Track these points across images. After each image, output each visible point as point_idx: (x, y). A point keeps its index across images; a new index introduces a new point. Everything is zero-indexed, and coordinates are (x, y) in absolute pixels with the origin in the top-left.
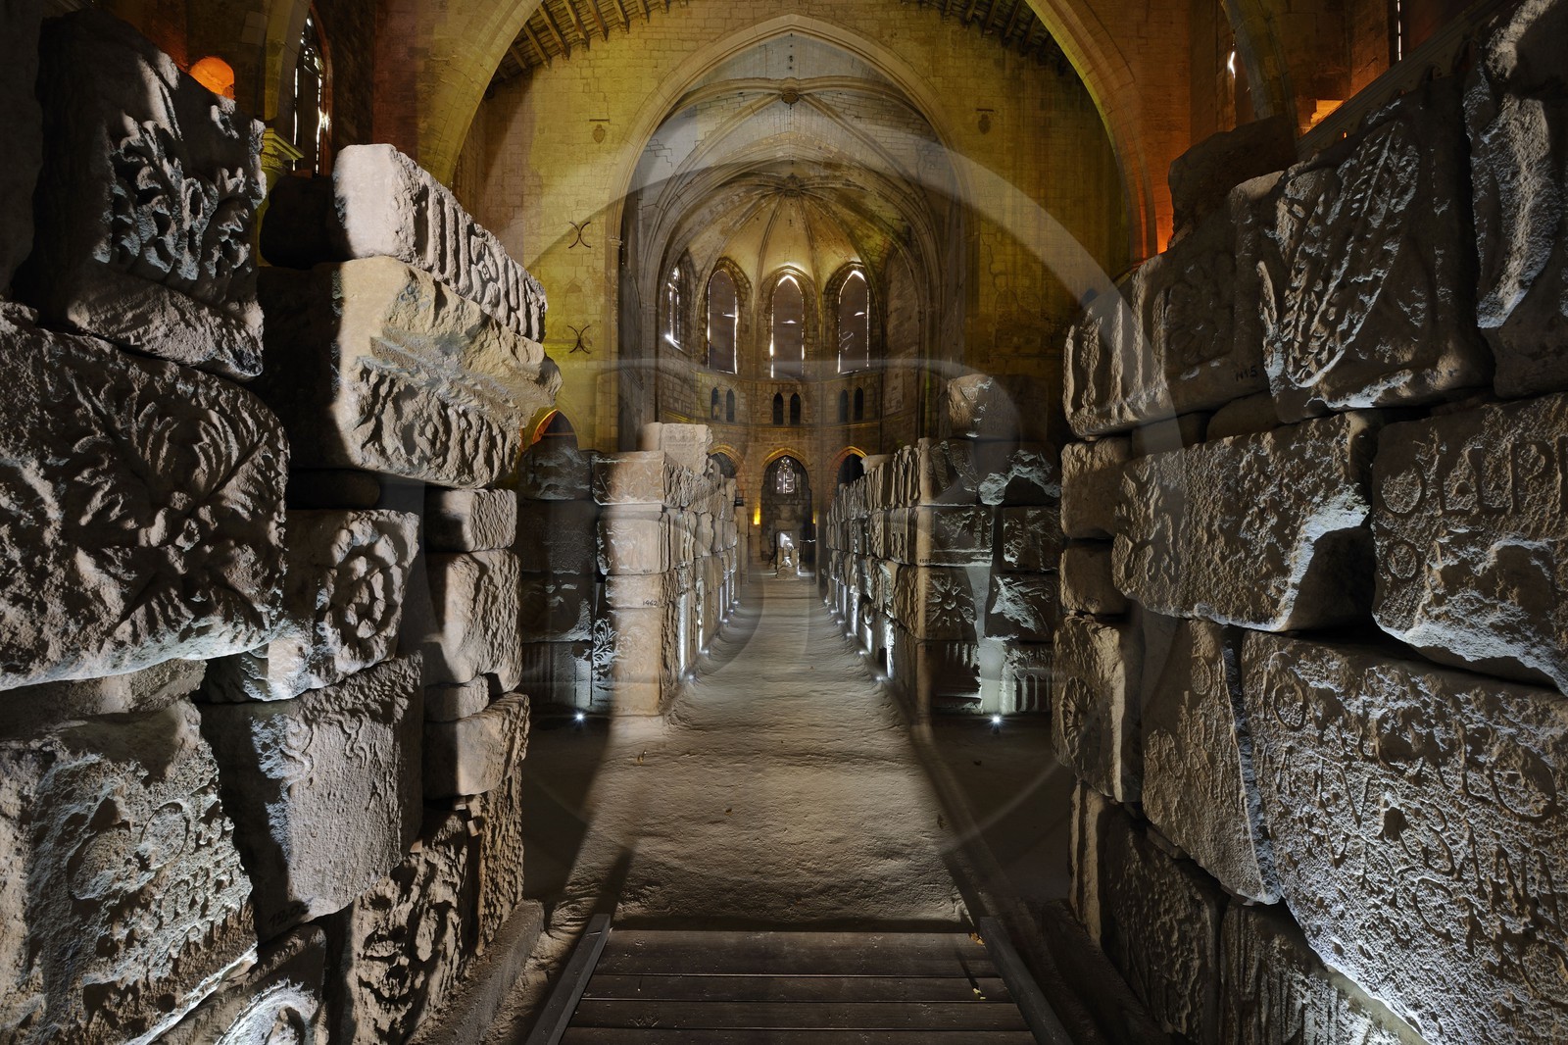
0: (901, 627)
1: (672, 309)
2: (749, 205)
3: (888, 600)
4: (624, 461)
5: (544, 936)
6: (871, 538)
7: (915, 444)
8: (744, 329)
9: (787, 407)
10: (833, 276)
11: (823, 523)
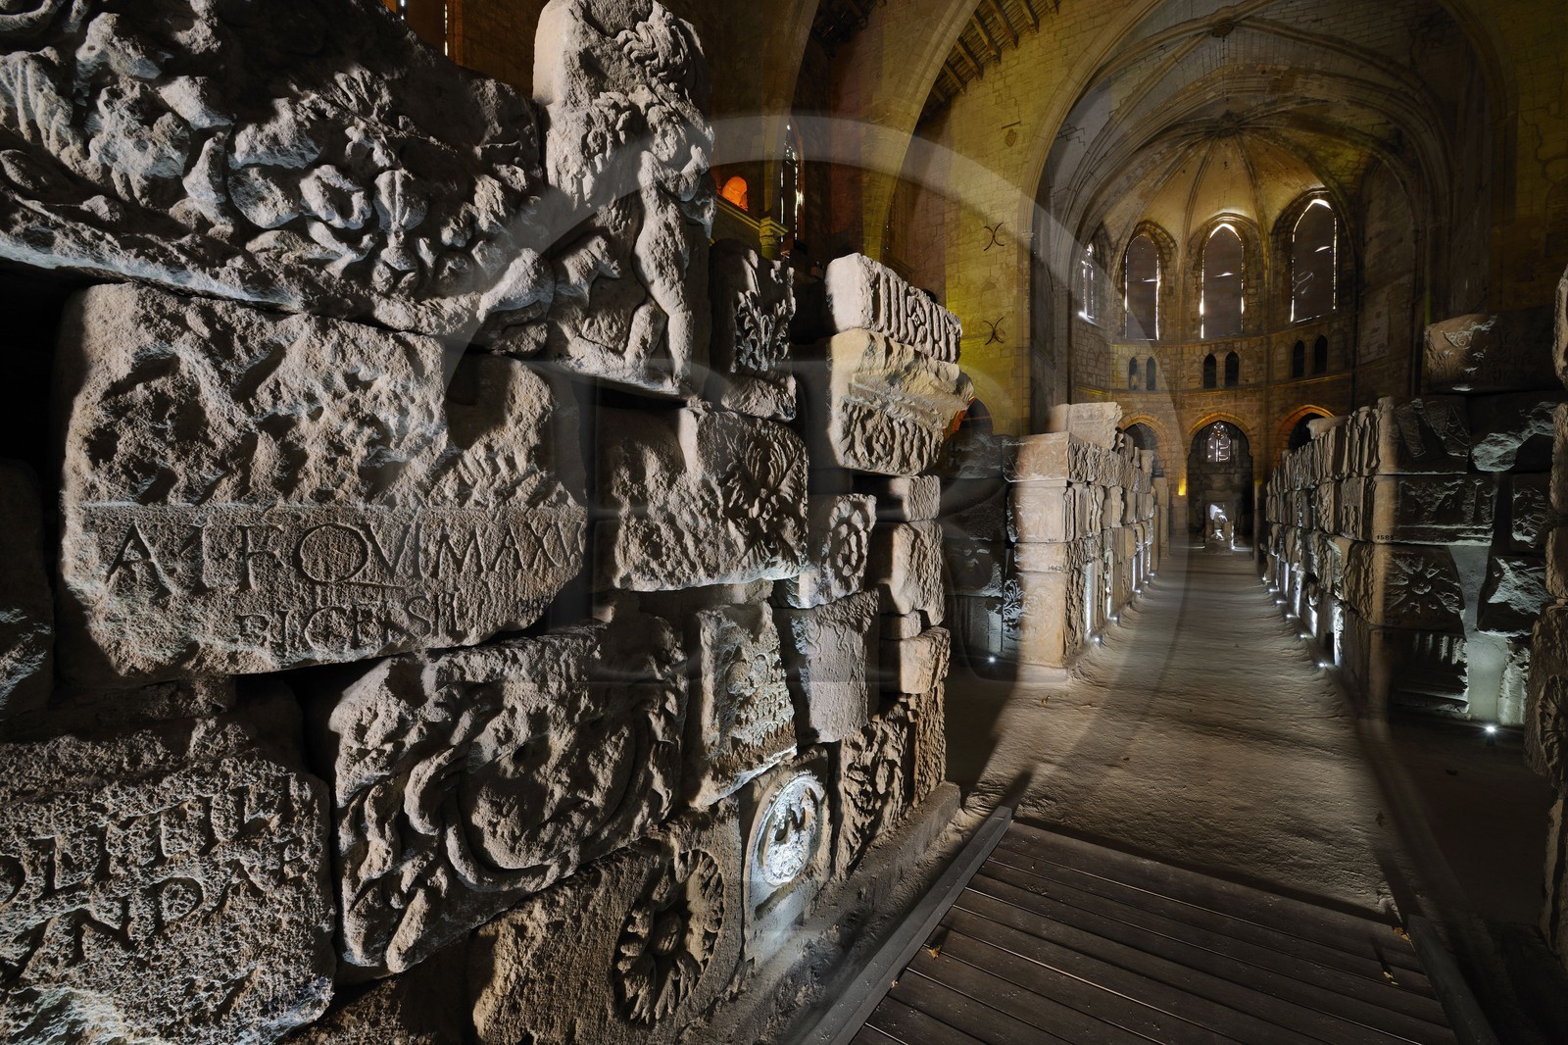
0: (1351, 610)
1: (1086, 286)
2: (1173, 160)
3: (1337, 580)
4: (1032, 443)
5: (960, 811)
6: (1318, 511)
7: (1374, 404)
8: (1168, 291)
9: (1221, 368)
10: (1284, 212)
11: (1263, 493)
